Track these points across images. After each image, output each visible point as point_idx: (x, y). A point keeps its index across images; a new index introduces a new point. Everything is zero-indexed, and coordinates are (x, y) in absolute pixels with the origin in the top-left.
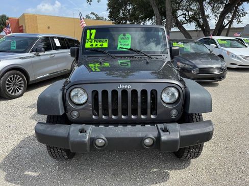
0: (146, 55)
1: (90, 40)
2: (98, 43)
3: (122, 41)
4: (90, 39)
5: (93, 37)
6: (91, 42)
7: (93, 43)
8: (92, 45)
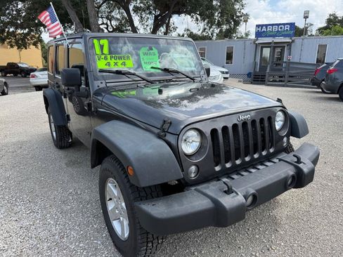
0: (188, 77)
1: (103, 56)
2: (118, 61)
3: (145, 57)
4: (103, 54)
5: (106, 50)
6: (106, 59)
7: (109, 60)
8: (109, 64)
